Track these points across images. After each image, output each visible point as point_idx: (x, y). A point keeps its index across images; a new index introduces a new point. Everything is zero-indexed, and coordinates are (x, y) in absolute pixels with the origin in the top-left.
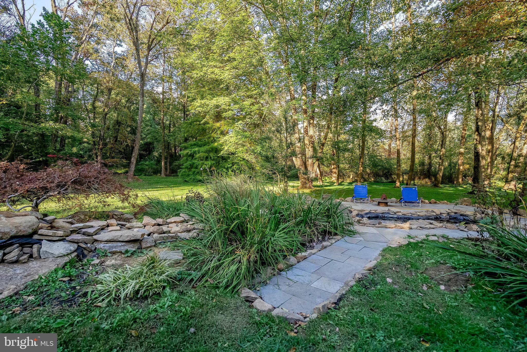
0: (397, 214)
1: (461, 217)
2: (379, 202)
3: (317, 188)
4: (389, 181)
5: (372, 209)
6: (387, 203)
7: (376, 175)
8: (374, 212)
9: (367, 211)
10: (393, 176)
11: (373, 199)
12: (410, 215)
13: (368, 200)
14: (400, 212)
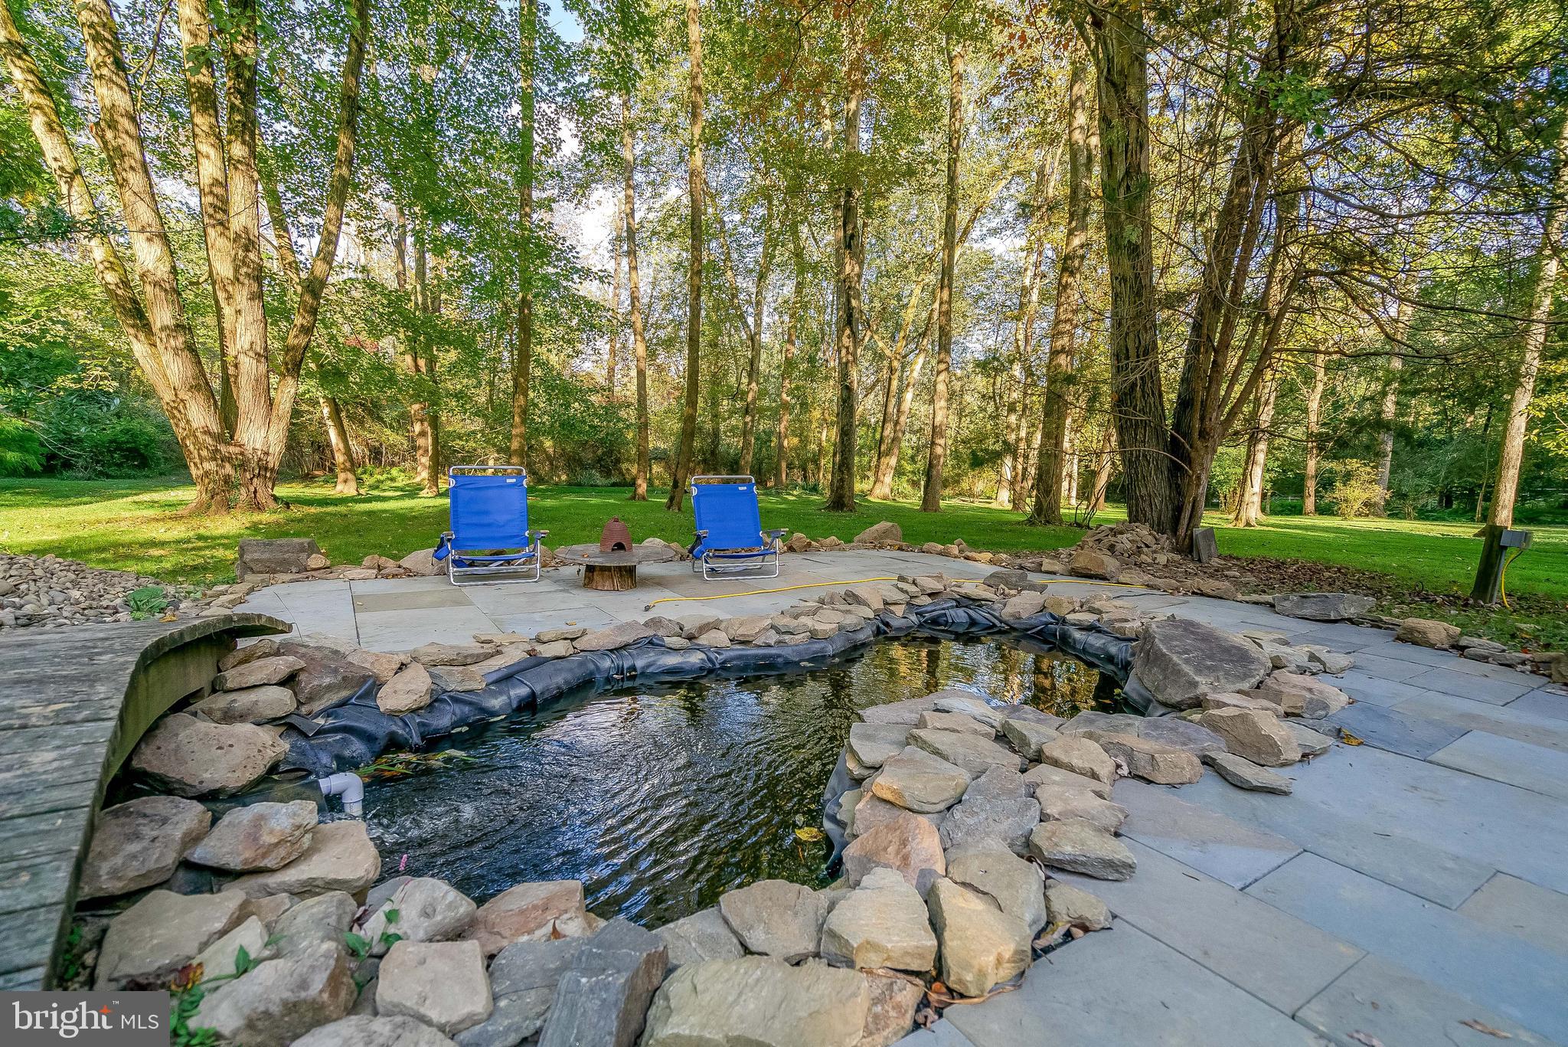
0: (703, 640)
1: (961, 612)
2: (590, 569)
3: (313, 510)
4: (613, 480)
5: (548, 630)
6: (631, 571)
7: (574, 462)
8: (560, 648)
9: (514, 656)
10: (624, 466)
11: (561, 551)
12: (772, 637)
13: (531, 558)
14: (715, 626)
